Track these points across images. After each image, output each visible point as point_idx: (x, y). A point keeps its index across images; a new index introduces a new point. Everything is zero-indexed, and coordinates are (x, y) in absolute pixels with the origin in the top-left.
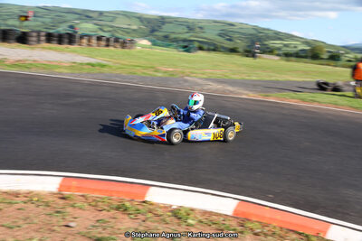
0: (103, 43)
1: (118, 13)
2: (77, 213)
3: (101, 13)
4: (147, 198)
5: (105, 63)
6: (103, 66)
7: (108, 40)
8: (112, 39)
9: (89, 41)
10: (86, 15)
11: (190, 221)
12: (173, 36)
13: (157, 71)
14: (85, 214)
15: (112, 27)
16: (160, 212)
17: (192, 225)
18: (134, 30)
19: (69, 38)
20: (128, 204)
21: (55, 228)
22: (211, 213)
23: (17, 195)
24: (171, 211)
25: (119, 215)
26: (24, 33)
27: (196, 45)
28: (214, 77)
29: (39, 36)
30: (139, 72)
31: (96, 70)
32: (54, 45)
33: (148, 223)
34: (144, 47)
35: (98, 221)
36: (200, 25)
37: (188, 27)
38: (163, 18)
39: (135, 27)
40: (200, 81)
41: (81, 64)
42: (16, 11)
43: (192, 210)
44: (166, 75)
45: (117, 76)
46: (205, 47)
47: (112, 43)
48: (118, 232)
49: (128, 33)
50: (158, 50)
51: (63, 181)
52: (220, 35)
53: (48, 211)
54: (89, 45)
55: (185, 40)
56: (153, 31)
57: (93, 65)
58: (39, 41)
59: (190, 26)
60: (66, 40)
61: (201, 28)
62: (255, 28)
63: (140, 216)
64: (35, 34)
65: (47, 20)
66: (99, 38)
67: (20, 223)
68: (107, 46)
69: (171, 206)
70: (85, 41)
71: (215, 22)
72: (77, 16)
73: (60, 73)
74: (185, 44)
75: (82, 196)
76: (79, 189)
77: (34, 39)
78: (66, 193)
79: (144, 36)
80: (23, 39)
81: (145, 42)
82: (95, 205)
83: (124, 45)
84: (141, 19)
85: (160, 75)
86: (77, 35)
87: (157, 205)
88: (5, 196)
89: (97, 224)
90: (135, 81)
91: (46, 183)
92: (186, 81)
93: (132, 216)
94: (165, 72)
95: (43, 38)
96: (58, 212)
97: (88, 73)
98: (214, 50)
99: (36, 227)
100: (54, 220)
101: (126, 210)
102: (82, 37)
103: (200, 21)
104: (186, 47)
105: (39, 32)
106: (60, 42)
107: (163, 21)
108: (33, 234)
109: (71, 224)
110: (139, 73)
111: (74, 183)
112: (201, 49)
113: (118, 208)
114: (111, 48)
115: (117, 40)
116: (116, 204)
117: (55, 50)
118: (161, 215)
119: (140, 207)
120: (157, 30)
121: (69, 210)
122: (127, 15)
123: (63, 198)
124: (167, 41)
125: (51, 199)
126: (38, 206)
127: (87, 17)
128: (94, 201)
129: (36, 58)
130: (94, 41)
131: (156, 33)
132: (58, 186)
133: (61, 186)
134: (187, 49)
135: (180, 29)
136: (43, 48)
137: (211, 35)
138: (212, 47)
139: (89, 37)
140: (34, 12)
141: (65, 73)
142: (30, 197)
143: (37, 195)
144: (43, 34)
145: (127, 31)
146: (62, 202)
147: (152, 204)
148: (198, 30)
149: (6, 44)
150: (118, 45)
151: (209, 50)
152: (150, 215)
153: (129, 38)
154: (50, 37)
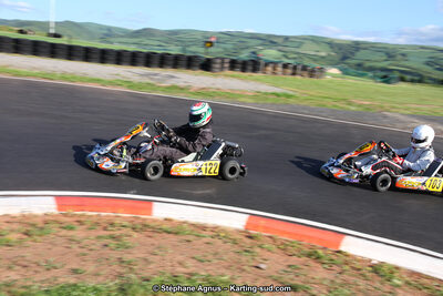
0: (289, 71)
1: (305, 38)
2: (266, 255)
3: (287, 38)
4: (342, 248)
5: (291, 93)
6: (289, 96)
7: (295, 68)
8: (300, 67)
9: (274, 69)
10: (270, 41)
11: (396, 281)
12: (368, 64)
13: (350, 104)
14: (275, 257)
15: (298, 53)
16: (358, 265)
17: (398, 286)
18: (323, 57)
19: (253, 65)
20: (320, 252)
21: (245, 267)
22: (420, 275)
23: (204, 228)
24: (371, 266)
25: (312, 263)
26: (209, 60)
27: (397, 75)
28: (420, 113)
29: (223, 63)
30: (330, 104)
31: (282, 100)
32: (237, 73)
33: (345, 276)
34: (334, 76)
35: (289, 266)
36: (404, 51)
37: (387, 54)
38: (357, 43)
39: (323, 54)
40: (402, 118)
41: (265, 94)
42: (200, 37)
43: (397, 268)
44: (360, 109)
45: (304, 108)
46: (408, 77)
47: (299, 71)
48: (313, 281)
49: (315, 60)
50: (351, 80)
51: (249, 219)
52: (428, 64)
53: (236, 248)
54: (274, 73)
55: (383, 70)
56: (345, 58)
57: (278, 95)
58: (222, 69)
59: (390, 53)
60: (250, 68)
61: (403, 55)
63: (334, 267)
64: (219, 61)
65: (229, 46)
66: (285, 66)
67: (210, 257)
68: (294, 74)
69: (370, 260)
70: (270, 68)
71: (423, 48)
72: (260, 42)
73: (244, 103)
74: (384, 74)
75: (270, 237)
76: (266, 229)
77: (217, 66)
78: (253, 232)
79: (334, 65)
80: (207, 66)
81: (335, 71)
82: (284, 248)
83: (312, 73)
84: (331, 44)
85: (353, 108)
86: (262, 62)
87: (354, 257)
88: (192, 228)
89: (289, 270)
90: (324, 114)
91: (233, 219)
92: (385, 117)
93: (326, 266)
94: (360, 106)
95: (227, 65)
96: (246, 251)
97: (273, 104)
98: (420, 81)
99: (226, 264)
100: (244, 259)
101: (318, 258)
102: (267, 64)
103: (403, 47)
104: (385, 77)
105: (223, 59)
106: (244, 69)
107: (357, 46)
108: (224, 271)
109: (262, 266)
110: (329, 106)
111: (263, 222)
112: (403, 80)
113: (309, 255)
114: (298, 77)
115: (304, 68)
116: (307, 250)
118: (359, 270)
119: (333, 257)
120: (350, 57)
121: (258, 250)
122: (315, 40)
123: (250, 237)
124: (361, 70)
125: (238, 237)
126: (225, 242)
127: (272, 42)
128: (282, 244)
129: (220, 86)
130: (280, 69)
131: (348, 61)
132: (244, 224)
133: (248, 224)
134: (386, 79)
135: (377, 57)
136: (226, 76)
137: (416, 63)
138: (416, 78)
139: (275, 64)
140: (218, 38)
141: (248, 103)
142: (216, 232)
143: (223, 230)
144: (227, 61)
145: (315, 59)
146: (248, 241)
147: (347, 255)
148: (399, 57)
149: (190, 71)
150: (305, 73)
151: (412, 81)
152: (347, 267)
153: (318, 66)
154: (233, 65)
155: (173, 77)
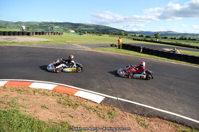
7: (54, 33)
19: (43, 33)
29: (33, 33)
54: (49, 35)
58: (33, 35)
62: (105, 27)
64: (31, 33)
66: (52, 33)
68: (54, 35)
70: (47, 34)
80: (28, 34)
83: (59, 34)
106: (40, 34)
114: (56, 35)
115: (57, 33)
117: (38, 37)
130: (50, 33)
154: (36, 33)
155: (15, 39)
